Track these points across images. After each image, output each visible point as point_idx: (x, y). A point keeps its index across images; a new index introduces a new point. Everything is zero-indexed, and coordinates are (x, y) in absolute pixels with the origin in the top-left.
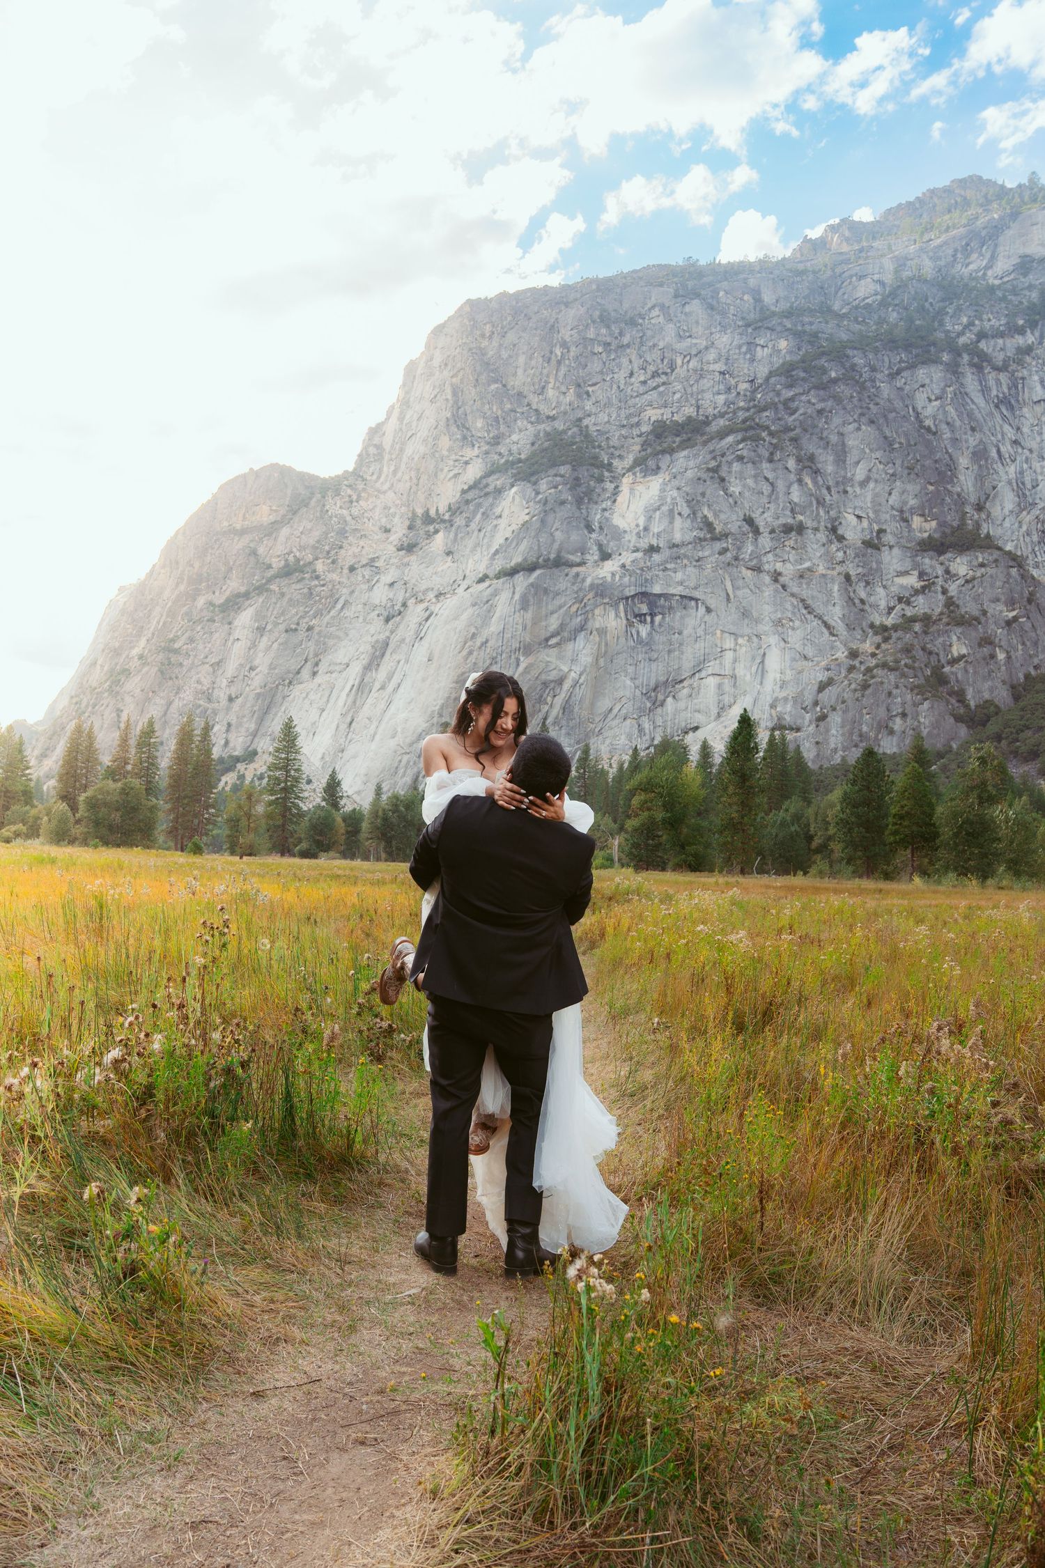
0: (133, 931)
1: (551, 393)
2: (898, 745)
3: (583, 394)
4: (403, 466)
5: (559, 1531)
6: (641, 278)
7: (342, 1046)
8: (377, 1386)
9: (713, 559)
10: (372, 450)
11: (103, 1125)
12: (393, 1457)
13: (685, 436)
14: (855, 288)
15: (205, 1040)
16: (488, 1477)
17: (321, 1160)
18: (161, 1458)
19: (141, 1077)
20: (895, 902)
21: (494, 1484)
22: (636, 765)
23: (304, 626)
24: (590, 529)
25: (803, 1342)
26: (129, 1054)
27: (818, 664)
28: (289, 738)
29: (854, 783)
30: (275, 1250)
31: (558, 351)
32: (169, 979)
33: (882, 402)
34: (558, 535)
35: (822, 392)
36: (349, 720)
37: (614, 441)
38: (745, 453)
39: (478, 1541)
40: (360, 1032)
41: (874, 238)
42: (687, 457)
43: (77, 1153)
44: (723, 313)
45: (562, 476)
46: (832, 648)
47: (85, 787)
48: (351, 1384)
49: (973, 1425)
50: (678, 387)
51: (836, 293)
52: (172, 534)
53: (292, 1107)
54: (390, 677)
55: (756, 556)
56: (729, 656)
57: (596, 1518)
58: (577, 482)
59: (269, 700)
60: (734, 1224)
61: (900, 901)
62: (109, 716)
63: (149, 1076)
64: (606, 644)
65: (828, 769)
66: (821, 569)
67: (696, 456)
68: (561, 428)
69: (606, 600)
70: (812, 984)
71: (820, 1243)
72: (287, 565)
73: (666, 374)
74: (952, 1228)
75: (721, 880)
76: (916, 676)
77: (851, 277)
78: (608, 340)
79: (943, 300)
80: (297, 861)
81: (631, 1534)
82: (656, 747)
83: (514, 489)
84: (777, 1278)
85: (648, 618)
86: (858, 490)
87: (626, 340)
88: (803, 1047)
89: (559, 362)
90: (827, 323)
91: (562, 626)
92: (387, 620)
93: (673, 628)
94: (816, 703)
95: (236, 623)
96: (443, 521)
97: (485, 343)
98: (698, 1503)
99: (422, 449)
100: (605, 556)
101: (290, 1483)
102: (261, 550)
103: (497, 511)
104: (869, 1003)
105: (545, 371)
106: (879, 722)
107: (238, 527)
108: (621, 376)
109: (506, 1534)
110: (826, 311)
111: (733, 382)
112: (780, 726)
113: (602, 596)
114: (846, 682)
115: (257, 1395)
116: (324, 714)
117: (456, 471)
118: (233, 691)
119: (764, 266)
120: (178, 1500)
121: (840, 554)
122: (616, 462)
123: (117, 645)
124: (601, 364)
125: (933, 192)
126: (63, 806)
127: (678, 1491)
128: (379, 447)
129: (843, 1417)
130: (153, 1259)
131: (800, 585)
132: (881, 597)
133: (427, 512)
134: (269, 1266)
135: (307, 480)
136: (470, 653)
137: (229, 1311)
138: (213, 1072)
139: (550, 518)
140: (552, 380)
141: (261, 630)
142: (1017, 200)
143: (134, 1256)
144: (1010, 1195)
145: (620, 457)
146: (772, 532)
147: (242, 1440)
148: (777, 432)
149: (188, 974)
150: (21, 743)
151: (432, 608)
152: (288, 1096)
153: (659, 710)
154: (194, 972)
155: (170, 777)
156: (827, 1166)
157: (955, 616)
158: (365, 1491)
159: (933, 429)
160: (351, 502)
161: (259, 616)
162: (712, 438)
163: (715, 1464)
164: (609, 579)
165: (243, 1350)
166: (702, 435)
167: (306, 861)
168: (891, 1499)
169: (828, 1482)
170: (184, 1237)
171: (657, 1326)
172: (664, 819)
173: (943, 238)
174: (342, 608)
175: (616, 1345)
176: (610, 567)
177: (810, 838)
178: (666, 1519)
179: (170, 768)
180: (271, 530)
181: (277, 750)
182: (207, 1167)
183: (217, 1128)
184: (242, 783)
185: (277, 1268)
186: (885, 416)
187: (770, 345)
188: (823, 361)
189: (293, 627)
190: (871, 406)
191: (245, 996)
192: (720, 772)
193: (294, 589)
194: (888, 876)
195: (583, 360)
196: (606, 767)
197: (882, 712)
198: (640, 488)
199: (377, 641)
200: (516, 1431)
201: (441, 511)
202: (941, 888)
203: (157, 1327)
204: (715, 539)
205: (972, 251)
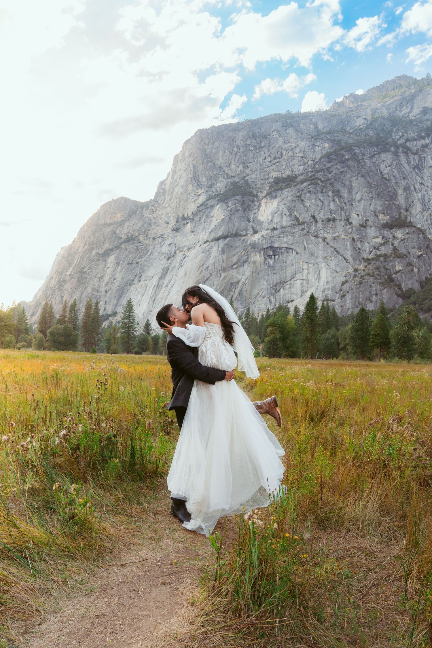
0: (70, 384)
1: (233, 166)
2: (374, 307)
3: (246, 167)
4: (174, 197)
5: (242, 618)
6: (268, 119)
7: (153, 429)
8: (170, 562)
9: (299, 233)
10: (161, 191)
11: (60, 460)
12: (177, 589)
13: (287, 183)
14: (356, 121)
15: (99, 427)
16: (214, 597)
17: (146, 473)
18: (85, 590)
19: (74, 441)
20: (373, 369)
21: (216, 600)
22: (268, 316)
23: (135, 262)
24: (249, 222)
25: (338, 544)
26: (69, 432)
27: (341, 274)
28: (130, 307)
29: (356, 322)
30: (128, 509)
31: (235, 150)
32: (85, 403)
33: (367, 168)
34: (236, 224)
35: (342, 165)
36: (153, 299)
37: (259, 186)
38: (311, 189)
39: (211, 622)
40: (160, 423)
41: (363, 101)
42: (288, 192)
43: (50, 471)
44: (302, 133)
45: (237, 200)
46: (347, 268)
47: (49, 327)
48: (159, 561)
49: (407, 576)
50: (284, 163)
51: (348, 124)
52: (82, 226)
53: (134, 453)
54: (169, 282)
55: (316, 231)
56: (305, 271)
57: (257, 613)
58: (243, 203)
59: (122, 291)
60: (310, 498)
61: (376, 369)
62: (58, 299)
63: (78, 441)
64: (256, 268)
65: (346, 316)
66: (343, 236)
67: (291, 191)
68: (237, 180)
69: (256, 250)
70: (340, 402)
71: (345, 505)
72: (128, 238)
73: (279, 158)
74: (397, 499)
75: (303, 361)
76: (381, 279)
77: (354, 117)
78: (256, 144)
79: (391, 126)
80: (133, 355)
81: (271, 619)
82: (276, 308)
83: (218, 206)
84: (328, 519)
85: (273, 257)
86: (357, 204)
87: (263, 145)
88: (337, 427)
89: (236, 154)
90: (344, 136)
91: (238, 260)
92: (168, 259)
93: (283, 261)
94: (341, 290)
95: (108, 261)
96: (190, 219)
97: (206, 147)
98: (298, 607)
99: (181, 190)
100: (255, 232)
101: (136, 600)
102: (117, 232)
103: (212, 214)
104: (363, 410)
105: (230, 158)
106: (366, 297)
107: (108, 222)
108: (261, 159)
109: (222, 620)
110: (344, 131)
111: (306, 161)
112: (326, 300)
113: (254, 248)
114: (353, 282)
115: (123, 566)
116: (144, 297)
117: (195, 199)
118: (107, 288)
119: (318, 113)
120: (92, 607)
121: (350, 230)
122: (259, 194)
123: (61, 270)
124: (253, 155)
125: (387, 82)
126: (41, 335)
127: (289, 602)
128: (164, 189)
129: (355, 573)
130: (80, 513)
131: (334, 243)
132: (367, 247)
133: (184, 215)
134: (126, 515)
135: (135, 203)
136: (202, 272)
137: (111, 533)
138: (102, 439)
139: (233, 217)
140: (233, 161)
141: (118, 264)
142: (422, 84)
143: (73, 511)
144: (421, 486)
145: (261, 192)
146: (323, 221)
147: (117, 583)
148: (324, 181)
149: (92, 400)
150: (24, 310)
151: (186, 254)
152: (132, 449)
153: (278, 294)
154: (94, 400)
155: (83, 323)
156: (348, 475)
157: (397, 254)
158: (165, 603)
159: (388, 178)
160: (153, 212)
161: (117, 258)
162: (298, 184)
163: (304, 592)
164: (257, 241)
165: (116, 548)
166: (294, 182)
167: (137, 356)
168: (374, 605)
169: (349, 599)
170: (92, 504)
171: (280, 538)
172: (280, 337)
173: (392, 100)
174: (150, 254)
175: (264, 545)
176: (257, 236)
177: (339, 344)
178: (285, 614)
179: (83, 319)
180: (121, 223)
181: (125, 311)
182: (101, 476)
183: (104, 461)
184: (112, 324)
185: (129, 516)
186: (368, 174)
187: (321, 145)
188: (343, 152)
189: (131, 262)
190: (362, 170)
191: (114, 409)
192: (302, 318)
193: (131, 247)
194: (370, 359)
195: (245, 153)
196: (256, 317)
197: (367, 294)
198: (269, 204)
199: (164, 268)
200: (225, 579)
201: (189, 215)
202: (391, 364)
203: (83, 539)
204: (300, 224)
205: (403, 106)
